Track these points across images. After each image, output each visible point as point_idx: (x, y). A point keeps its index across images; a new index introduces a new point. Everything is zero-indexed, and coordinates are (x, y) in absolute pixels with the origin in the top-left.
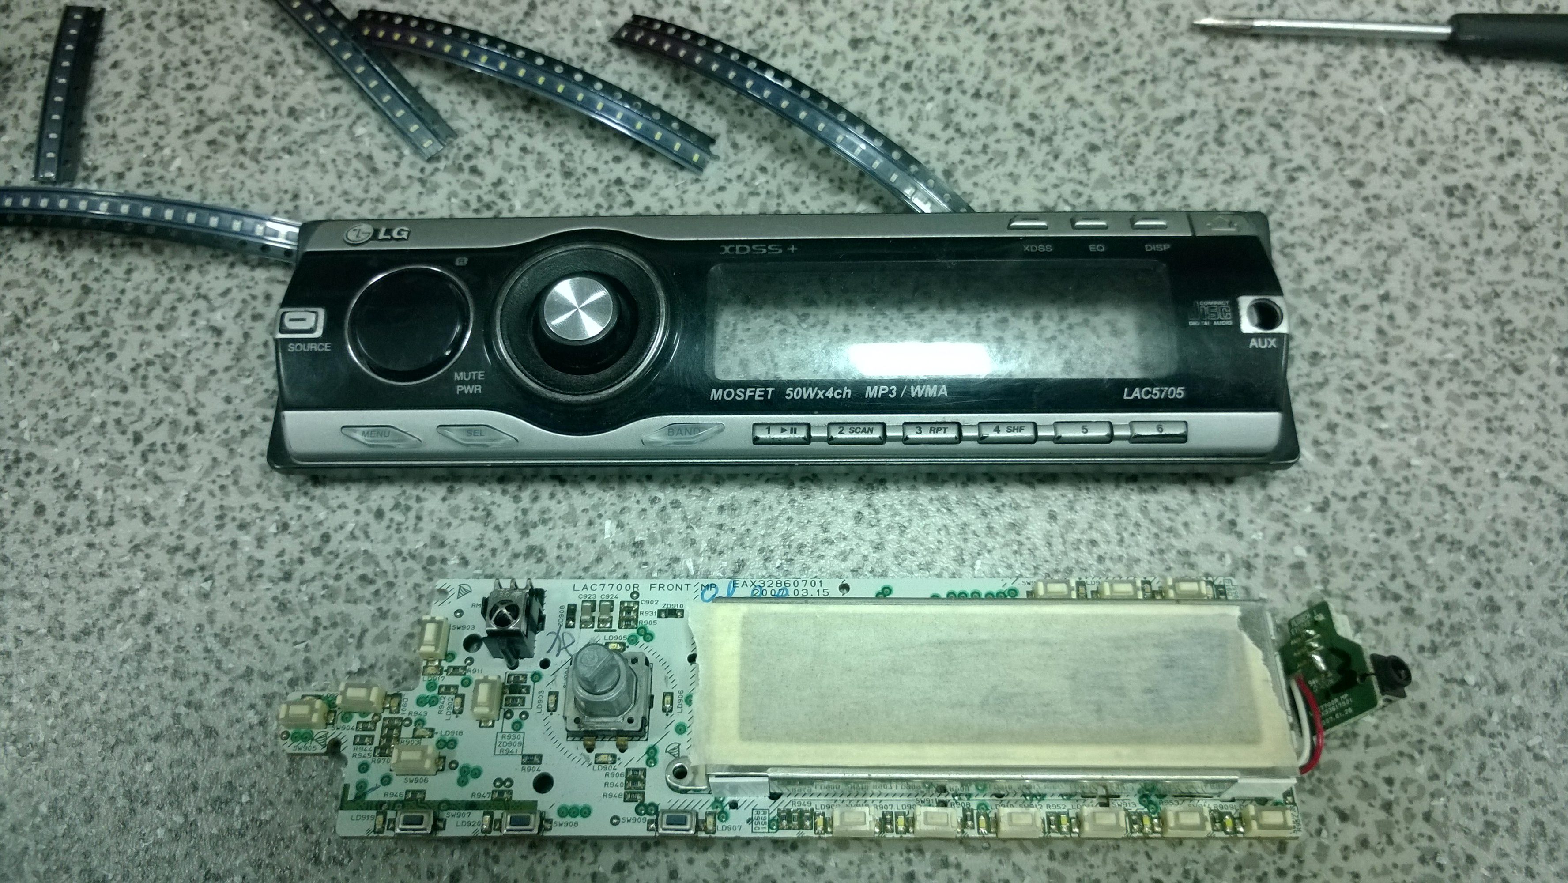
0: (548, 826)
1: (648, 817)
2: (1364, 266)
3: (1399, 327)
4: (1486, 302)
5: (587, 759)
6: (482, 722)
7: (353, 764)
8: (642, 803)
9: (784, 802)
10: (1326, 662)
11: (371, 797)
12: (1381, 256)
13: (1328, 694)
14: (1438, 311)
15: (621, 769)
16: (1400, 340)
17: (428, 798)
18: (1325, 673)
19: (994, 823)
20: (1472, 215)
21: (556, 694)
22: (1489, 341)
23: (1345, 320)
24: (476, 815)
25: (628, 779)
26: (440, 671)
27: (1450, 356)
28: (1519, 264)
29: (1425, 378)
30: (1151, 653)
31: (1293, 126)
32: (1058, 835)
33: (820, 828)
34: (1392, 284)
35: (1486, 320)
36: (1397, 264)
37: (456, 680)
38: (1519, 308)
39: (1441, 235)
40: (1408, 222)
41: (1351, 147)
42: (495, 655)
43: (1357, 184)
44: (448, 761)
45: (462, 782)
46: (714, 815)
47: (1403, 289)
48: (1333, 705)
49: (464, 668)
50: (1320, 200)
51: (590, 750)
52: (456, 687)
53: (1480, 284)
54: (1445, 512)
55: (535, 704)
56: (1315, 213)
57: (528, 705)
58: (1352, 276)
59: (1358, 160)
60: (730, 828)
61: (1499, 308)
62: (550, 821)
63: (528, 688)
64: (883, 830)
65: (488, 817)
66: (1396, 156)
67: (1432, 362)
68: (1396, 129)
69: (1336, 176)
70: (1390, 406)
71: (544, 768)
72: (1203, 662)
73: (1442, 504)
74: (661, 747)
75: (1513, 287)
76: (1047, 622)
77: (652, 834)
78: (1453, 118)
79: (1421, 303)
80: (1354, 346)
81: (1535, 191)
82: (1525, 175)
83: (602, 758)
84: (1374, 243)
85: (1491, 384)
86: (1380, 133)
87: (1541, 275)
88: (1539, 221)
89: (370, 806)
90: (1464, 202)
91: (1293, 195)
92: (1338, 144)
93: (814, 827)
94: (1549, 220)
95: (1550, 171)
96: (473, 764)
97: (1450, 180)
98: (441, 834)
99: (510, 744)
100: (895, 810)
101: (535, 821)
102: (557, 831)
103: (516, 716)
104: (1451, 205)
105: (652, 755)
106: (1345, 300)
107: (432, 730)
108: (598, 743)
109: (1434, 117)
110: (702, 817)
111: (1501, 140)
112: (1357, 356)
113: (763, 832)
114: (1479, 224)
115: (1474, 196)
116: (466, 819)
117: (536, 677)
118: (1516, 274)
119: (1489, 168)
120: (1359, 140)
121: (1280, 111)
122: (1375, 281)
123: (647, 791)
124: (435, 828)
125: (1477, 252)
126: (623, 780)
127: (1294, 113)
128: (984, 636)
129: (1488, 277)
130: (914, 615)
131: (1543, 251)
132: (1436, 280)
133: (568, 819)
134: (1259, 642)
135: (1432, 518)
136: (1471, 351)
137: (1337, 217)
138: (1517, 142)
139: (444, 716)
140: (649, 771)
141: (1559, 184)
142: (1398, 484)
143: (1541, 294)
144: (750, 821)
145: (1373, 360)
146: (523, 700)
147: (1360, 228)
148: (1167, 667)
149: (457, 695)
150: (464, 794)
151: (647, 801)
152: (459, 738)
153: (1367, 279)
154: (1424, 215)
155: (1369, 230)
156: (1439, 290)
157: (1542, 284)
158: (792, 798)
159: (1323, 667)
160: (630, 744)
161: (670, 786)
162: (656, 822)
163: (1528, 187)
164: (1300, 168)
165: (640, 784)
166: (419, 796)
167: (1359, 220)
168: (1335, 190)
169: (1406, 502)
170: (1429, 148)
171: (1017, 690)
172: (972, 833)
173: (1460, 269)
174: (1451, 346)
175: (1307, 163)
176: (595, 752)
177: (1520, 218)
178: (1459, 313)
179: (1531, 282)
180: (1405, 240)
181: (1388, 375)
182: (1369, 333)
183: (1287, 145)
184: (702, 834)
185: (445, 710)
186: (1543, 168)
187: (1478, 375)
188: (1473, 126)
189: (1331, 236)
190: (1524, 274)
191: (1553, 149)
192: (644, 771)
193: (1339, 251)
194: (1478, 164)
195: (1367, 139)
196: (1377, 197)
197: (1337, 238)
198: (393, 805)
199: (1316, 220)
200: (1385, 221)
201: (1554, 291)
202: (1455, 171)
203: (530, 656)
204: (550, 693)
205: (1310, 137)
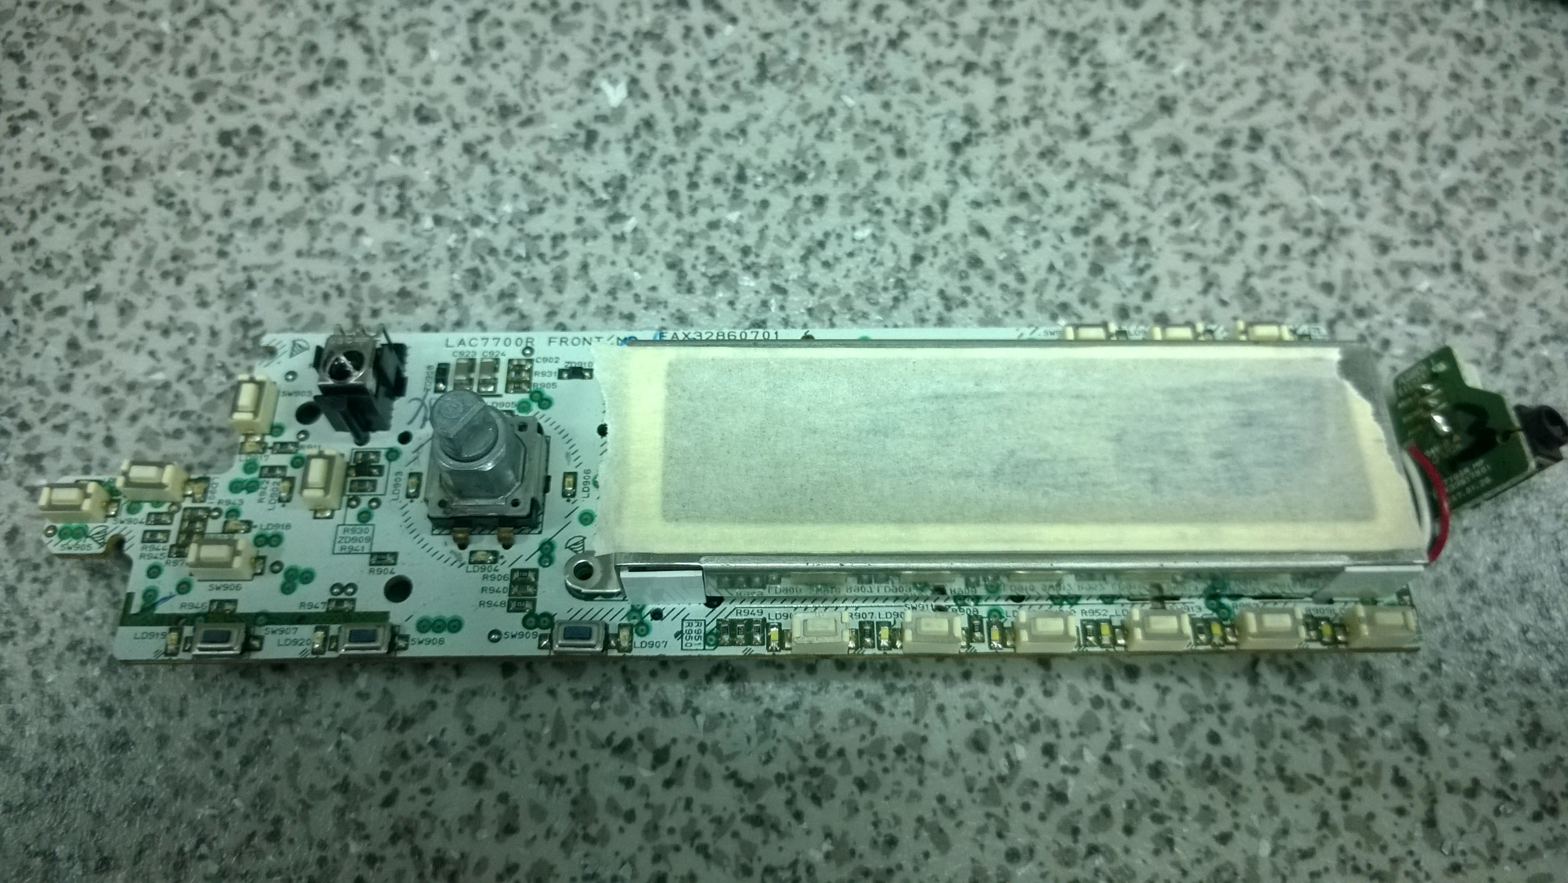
0: (402, 643)
1: (539, 631)
2: (75, 253)
3: (100, 337)
4: (232, 296)
5: (459, 558)
6: (317, 512)
7: (139, 568)
8: (532, 613)
9: (726, 610)
10: (1449, 421)
11: (161, 609)
12: (105, 234)
13: (1453, 464)
14: (159, 313)
15: (504, 569)
16: (97, 355)
17: (241, 609)
18: (1449, 436)
19: (1009, 633)
20: (249, 170)
21: (419, 475)
22: (221, 353)
23: (29, 330)
24: (305, 631)
25: (513, 583)
26: (263, 447)
27: (159, 377)
28: (297, 238)
29: (114, 411)
30: (1222, 408)
31: (39, 55)
32: (1098, 649)
33: (774, 644)
34: (108, 278)
35: (224, 323)
36: (123, 247)
37: (284, 460)
38: (278, 302)
39: (196, 203)
40: (156, 186)
41: (108, 81)
42: (338, 427)
43: (100, 133)
44: (269, 562)
45: (287, 589)
46: (630, 627)
47: (121, 282)
48: (1461, 478)
49: (295, 444)
50: (44, 159)
51: (462, 547)
52: (283, 468)
53: (231, 271)
54: (91, 605)
55: (390, 488)
56: (35, 176)
57: (380, 489)
58: (57, 264)
59: (115, 98)
60: (652, 645)
61: (250, 303)
62: (406, 638)
63: (381, 469)
64: (860, 644)
65: (320, 634)
66: (166, 90)
67: (132, 387)
68: (177, 51)
69: (76, 125)
70: (56, 453)
71: (399, 570)
72: (1291, 419)
73: (90, 594)
74: (560, 542)
75: (276, 274)
76: (1080, 369)
77: (545, 653)
78: (260, 32)
79: (139, 300)
80: (30, 367)
81: (348, 132)
82: (339, 110)
83: (479, 556)
84: (101, 217)
85: (207, 415)
86: (154, 59)
87: (323, 253)
88: (342, 176)
89: (161, 620)
90: (242, 152)
91: (10, 153)
92: (92, 77)
93: (766, 641)
94: (357, 174)
95: (377, 103)
96: (303, 565)
97: (230, 122)
98: (256, 656)
99: (354, 540)
100: (876, 619)
101: (383, 636)
102: (415, 651)
103: (364, 505)
104: (224, 157)
105: (547, 551)
106: (37, 301)
107: (249, 524)
108: (474, 538)
109: (235, 33)
110: (612, 630)
111: (320, 62)
112: (31, 381)
113: (696, 648)
114: (254, 184)
115: (258, 144)
116: (292, 636)
117: (393, 454)
118: (287, 255)
119: (292, 100)
120: (122, 71)
121: (27, 36)
122: (85, 272)
123: (539, 598)
124: (247, 648)
125: (241, 223)
126: (507, 584)
127: (45, 36)
128: (997, 388)
129: (244, 259)
130: (902, 361)
131: (333, 219)
132: (170, 266)
133: (431, 635)
134: (1367, 390)
135: (70, 615)
136: (193, 368)
137: (61, 182)
138: (341, 64)
139: (265, 505)
140: (543, 572)
141: (385, 120)
142: (36, 567)
143: (314, 281)
144: (679, 635)
145: (51, 386)
146: (374, 483)
147: (88, 195)
148: (1244, 425)
149: (284, 478)
150: (289, 604)
151: (539, 610)
152: (286, 533)
153: (76, 270)
154: (179, 173)
155: (100, 198)
156: (172, 281)
157: (319, 267)
158: (737, 605)
159: (1445, 429)
160: (518, 537)
161: (570, 590)
162: (550, 637)
163: (339, 127)
164: (32, 115)
165: (530, 590)
166: (228, 607)
167: (89, 184)
168: (68, 143)
169: (40, 593)
170: (215, 77)
171: (1042, 455)
172: (982, 648)
173: (208, 249)
174: (167, 361)
175: (41, 107)
176: (470, 548)
177: (315, 172)
178: (192, 314)
179: (302, 265)
180: (144, 211)
181: (66, 407)
182: (57, 348)
183: (23, 83)
184: (614, 653)
185: (267, 498)
186: (366, 100)
187: (193, 403)
188: (285, 44)
189: (44, 209)
190: (299, 254)
191: (391, 71)
192: (536, 571)
193: (48, 232)
194: (278, 98)
195: (134, 68)
196: (122, 151)
197: (53, 211)
198: (191, 619)
199: (31, 188)
200: (123, 185)
201: (335, 276)
202: (242, 108)
203: (385, 427)
204: (411, 475)
205: (57, 69)
